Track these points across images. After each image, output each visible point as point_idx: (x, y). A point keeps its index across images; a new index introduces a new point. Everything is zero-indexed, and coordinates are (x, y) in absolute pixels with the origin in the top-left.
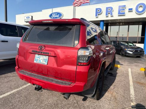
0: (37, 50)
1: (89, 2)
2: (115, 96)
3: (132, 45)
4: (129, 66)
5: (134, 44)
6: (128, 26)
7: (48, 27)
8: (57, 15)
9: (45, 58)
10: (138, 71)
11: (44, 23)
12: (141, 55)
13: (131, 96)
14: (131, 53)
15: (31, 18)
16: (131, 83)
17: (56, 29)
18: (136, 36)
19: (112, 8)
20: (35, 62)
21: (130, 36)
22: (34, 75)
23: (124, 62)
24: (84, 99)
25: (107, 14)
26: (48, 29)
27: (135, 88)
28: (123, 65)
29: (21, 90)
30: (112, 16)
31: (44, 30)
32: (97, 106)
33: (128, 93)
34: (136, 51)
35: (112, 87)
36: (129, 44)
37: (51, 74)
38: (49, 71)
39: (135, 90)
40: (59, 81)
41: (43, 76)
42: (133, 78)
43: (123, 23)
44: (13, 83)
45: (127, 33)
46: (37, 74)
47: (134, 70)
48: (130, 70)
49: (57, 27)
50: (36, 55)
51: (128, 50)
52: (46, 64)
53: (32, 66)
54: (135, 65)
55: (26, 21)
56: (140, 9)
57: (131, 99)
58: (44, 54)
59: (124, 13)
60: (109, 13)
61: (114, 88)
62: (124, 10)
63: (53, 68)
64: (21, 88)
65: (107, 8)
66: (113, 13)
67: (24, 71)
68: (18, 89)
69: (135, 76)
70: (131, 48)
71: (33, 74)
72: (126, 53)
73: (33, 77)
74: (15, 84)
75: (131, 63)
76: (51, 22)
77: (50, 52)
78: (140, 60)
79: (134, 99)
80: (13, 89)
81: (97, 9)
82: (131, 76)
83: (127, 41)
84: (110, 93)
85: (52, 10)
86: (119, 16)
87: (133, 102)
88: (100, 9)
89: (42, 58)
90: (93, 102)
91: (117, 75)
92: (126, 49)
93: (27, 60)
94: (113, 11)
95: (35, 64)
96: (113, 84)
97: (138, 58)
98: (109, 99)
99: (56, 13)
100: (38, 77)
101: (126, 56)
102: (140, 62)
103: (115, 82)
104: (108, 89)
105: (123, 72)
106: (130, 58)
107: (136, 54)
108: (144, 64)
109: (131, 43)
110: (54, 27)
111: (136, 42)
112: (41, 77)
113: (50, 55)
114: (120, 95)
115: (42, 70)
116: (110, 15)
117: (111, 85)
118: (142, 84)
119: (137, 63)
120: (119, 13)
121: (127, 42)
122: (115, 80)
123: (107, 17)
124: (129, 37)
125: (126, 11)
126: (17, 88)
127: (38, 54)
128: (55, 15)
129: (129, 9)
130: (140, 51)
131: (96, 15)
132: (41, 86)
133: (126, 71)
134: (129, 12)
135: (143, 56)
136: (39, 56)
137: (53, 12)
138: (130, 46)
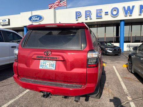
0: (43, 56)
1: (65, 5)
2: (112, 93)
3: (111, 45)
4: (112, 64)
5: (112, 44)
6: (104, 27)
7: (50, 31)
8: (37, 18)
9: (52, 63)
10: (121, 67)
11: (47, 27)
12: (119, 53)
13: (125, 91)
14: (111, 52)
15: (7, 21)
16: (120, 79)
17: (60, 33)
18: (112, 36)
19: (90, 11)
20: (40, 68)
21: (107, 36)
22: (39, 82)
23: (106, 60)
24: (87, 100)
25: (86, 17)
26: (50, 34)
27: (125, 83)
28: (106, 63)
29: (19, 100)
30: (91, 19)
31: (46, 34)
32: (100, 104)
33: (121, 88)
34: (115, 50)
35: (106, 85)
36: (108, 44)
37: (60, 79)
38: (58, 75)
39: (126, 85)
40: (68, 84)
41: (50, 82)
42: (119, 74)
43: (101, 25)
44: (6, 94)
45: (104, 34)
46: (42, 80)
47: (118, 67)
48: (114, 67)
49: (61, 31)
50: (41, 60)
51: (108, 50)
52: (53, 69)
53: (36, 73)
54: (116, 62)
55: (3, 24)
56: (115, 13)
57: (126, 93)
58: (51, 59)
59: (101, 16)
60: (88, 16)
61: (108, 85)
62: (101, 13)
63: (62, 73)
64: (17, 98)
65: (86, 12)
66: (92, 16)
67: (25, 79)
68: (15, 99)
69: (121, 73)
70: (111, 47)
71: (36, 80)
72: (107, 52)
73: (39, 84)
74: (9, 94)
75: (112, 61)
76: (55, 26)
77: (58, 57)
78: (120, 58)
79: (128, 93)
80: (9, 100)
81: (76, 12)
82: (118, 73)
83: (105, 41)
84: (107, 90)
85: (32, 12)
86: (97, 18)
87: (128, 96)
88: (80, 12)
89: (49, 63)
90: (96, 102)
91: (106, 73)
92: (107, 49)
93: (29, 67)
94: (91, 14)
95: (40, 70)
96: (106, 82)
97: (116, 56)
98: (108, 96)
99: (36, 16)
100: (44, 83)
101: (106, 55)
102: (119, 59)
103: (106, 80)
104: (104, 87)
105: (110, 70)
106: (110, 56)
107: (115, 52)
108: (123, 61)
109: (109, 43)
110: (57, 31)
111: (112, 42)
112: (48, 83)
113: (58, 59)
114: (116, 91)
115: (49, 76)
116: (89, 18)
117: (104, 83)
118: (129, 78)
119: (117, 60)
120: (97, 16)
121: (106, 43)
122: (106, 78)
123: (86, 19)
124: (106, 38)
125: (103, 14)
126: (13, 98)
127: (44, 60)
128: (35, 18)
129: (106, 13)
130: (118, 49)
131: (76, 18)
132: (49, 93)
133: (112, 69)
134: (105, 15)
135: (120, 54)
136: (45, 61)
137: (33, 15)
138: (109, 45)
